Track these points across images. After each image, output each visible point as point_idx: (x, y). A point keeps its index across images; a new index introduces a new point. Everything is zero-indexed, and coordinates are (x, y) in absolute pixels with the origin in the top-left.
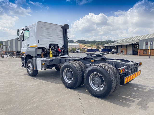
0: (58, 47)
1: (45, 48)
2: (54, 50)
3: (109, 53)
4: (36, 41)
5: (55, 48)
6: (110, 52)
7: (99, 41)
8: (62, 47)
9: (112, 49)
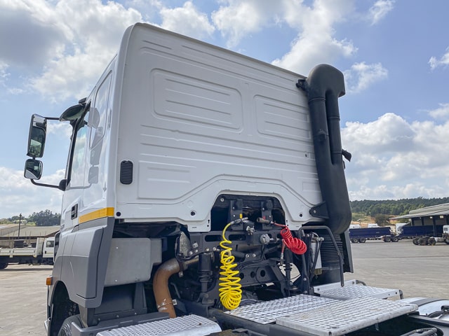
0: (279, 216)
1: (184, 228)
2: (256, 244)
3: (433, 243)
4: (107, 172)
5: (258, 226)
6: (436, 239)
7: (380, 202)
8: (307, 218)
9: (444, 227)
